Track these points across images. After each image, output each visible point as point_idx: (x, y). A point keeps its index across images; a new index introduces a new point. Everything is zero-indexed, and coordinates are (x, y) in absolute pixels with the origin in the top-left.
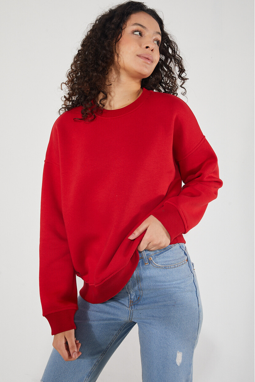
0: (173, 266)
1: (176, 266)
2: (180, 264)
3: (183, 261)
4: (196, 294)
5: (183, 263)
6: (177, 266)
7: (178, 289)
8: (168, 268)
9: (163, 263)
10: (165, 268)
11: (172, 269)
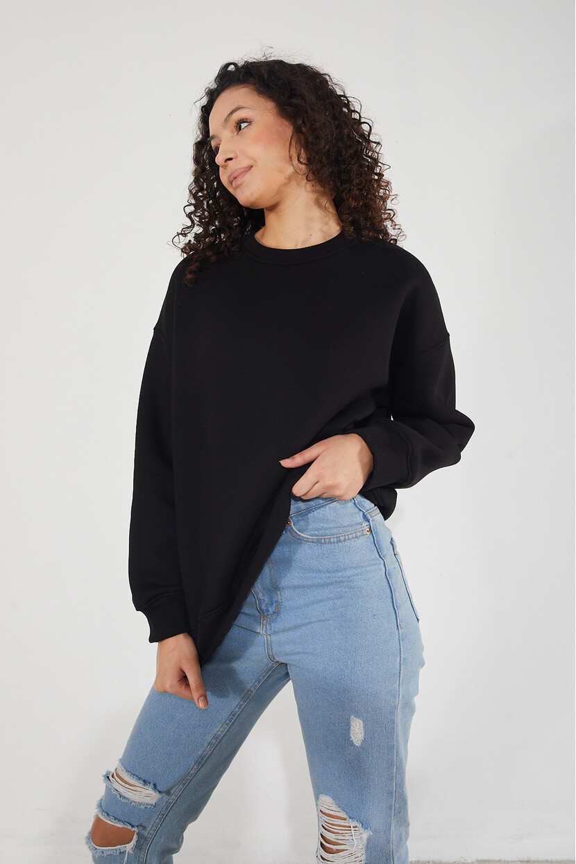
0: (335, 540)
1: (342, 538)
2: (350, 536)
3: (359, 531)
4: (391, 604)
5: (359, 534)
6: (345, 540)
7: (348, 590)
8: (325, 543)
9: (312, 532)
10: (319, 541)
11: (333, 545)
